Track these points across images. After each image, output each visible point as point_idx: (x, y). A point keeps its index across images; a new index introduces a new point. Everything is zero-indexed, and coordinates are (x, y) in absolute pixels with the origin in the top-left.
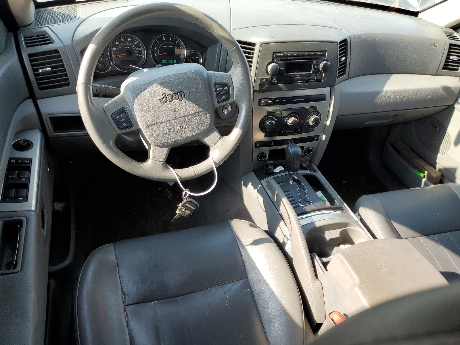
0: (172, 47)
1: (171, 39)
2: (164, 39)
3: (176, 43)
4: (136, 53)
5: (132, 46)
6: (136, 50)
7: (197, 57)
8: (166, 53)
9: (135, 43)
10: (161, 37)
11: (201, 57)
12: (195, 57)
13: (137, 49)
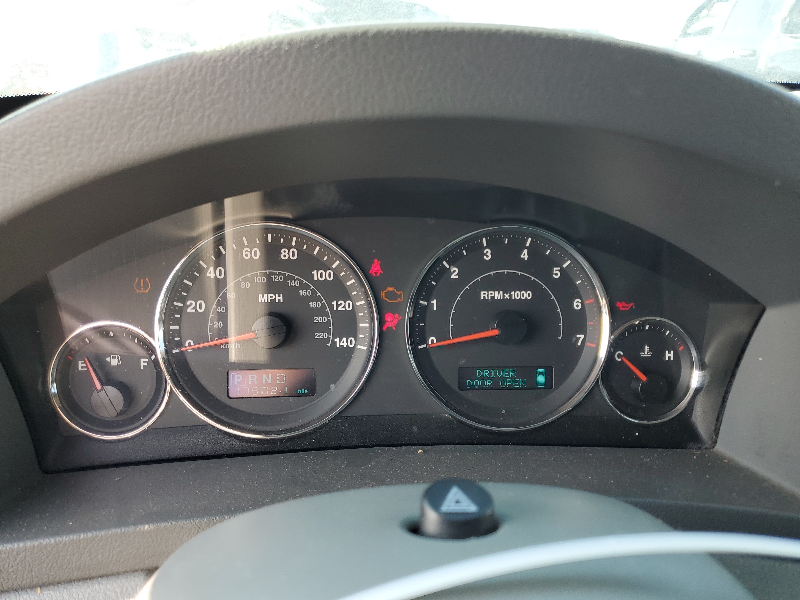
0: (527, 295)
1: (525, 255)
2: (488, 252)
3: (557, 273)
4: (324, 328)
5: (303, 293)
6: (322, 312)
7: (669, 355)
8: (496, 332)
9: (318, 275)
10: (475, 247)
11: (694, 354)
12: (658, 352)
13: (332, 307)
